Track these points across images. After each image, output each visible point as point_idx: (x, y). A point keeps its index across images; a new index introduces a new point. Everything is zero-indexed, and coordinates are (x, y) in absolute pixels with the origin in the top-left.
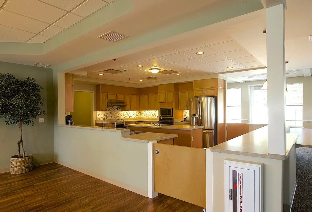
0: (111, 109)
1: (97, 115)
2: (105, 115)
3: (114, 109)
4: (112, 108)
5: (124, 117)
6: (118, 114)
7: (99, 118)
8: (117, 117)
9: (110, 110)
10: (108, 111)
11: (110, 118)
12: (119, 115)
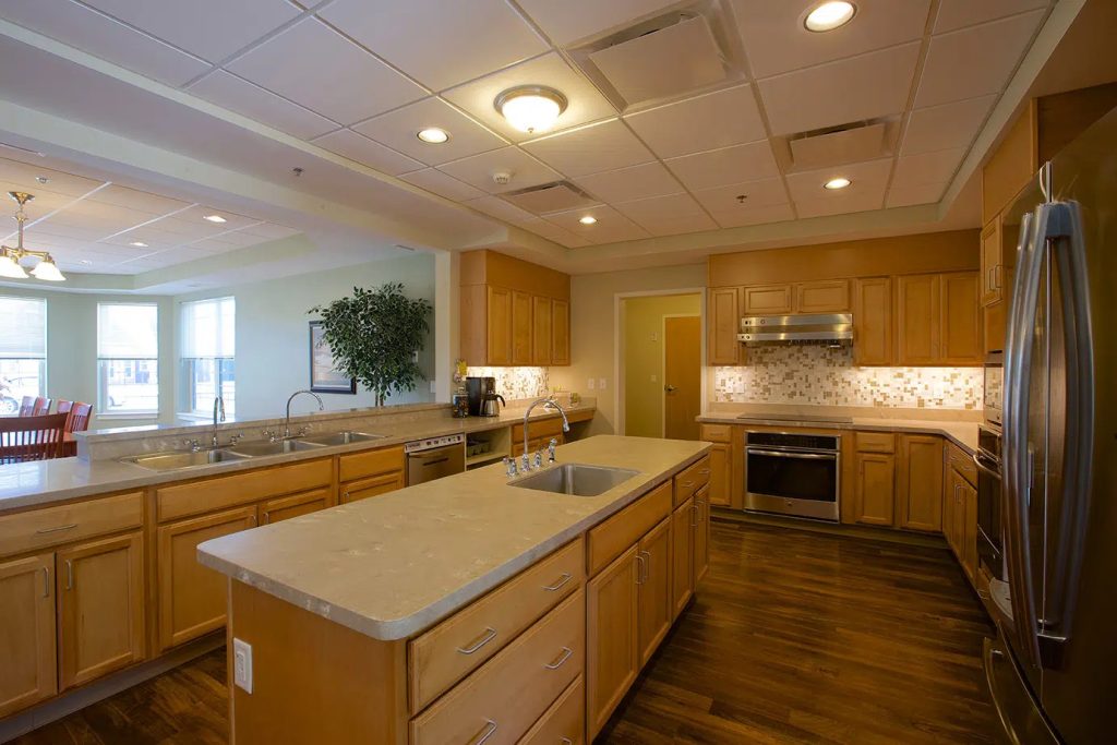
0: (790, 356)
1: (719, 382)
2: (757, 385)
3: (806, 356)
4: (799, 351)
5: (880, 399)
6: (835, 384)
7: (728, 396)
8: (827, 395)
9: (786, 364)
10: (771, 367)
11: (783, 400)
12: (839, 389)
